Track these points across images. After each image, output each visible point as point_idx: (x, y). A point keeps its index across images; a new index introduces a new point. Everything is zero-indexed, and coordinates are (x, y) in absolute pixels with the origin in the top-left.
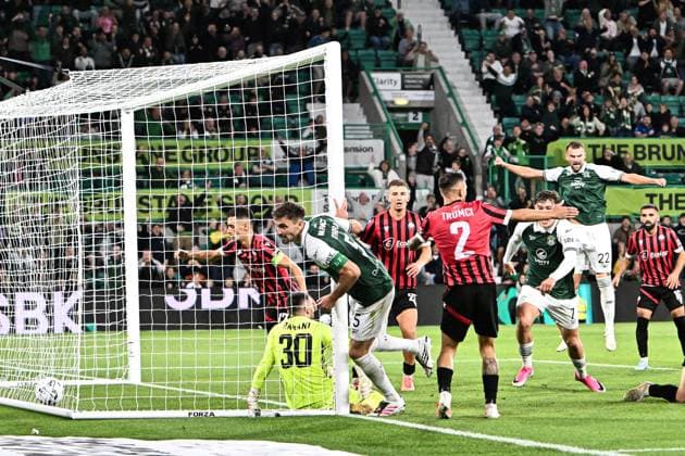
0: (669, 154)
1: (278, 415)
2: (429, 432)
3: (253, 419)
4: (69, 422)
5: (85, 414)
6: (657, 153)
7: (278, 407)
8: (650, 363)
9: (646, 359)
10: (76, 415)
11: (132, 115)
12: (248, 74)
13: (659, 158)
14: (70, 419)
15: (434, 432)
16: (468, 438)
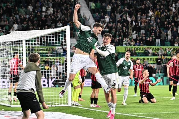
0: (142, 49)
1: (56, 106)
2: (88, 110)
3: (50, 107)
4: (10, 108)
5: (14, 106)
6: (139, 49)
7: (56, 104)
8: (137, 95)
9: (136, 94)
10: (12, 106)
11: (25, 41)
12: (50, 33)
13: (140, 50)
14: (11, 107)
15: (89, 110)
16: (97, 111)
